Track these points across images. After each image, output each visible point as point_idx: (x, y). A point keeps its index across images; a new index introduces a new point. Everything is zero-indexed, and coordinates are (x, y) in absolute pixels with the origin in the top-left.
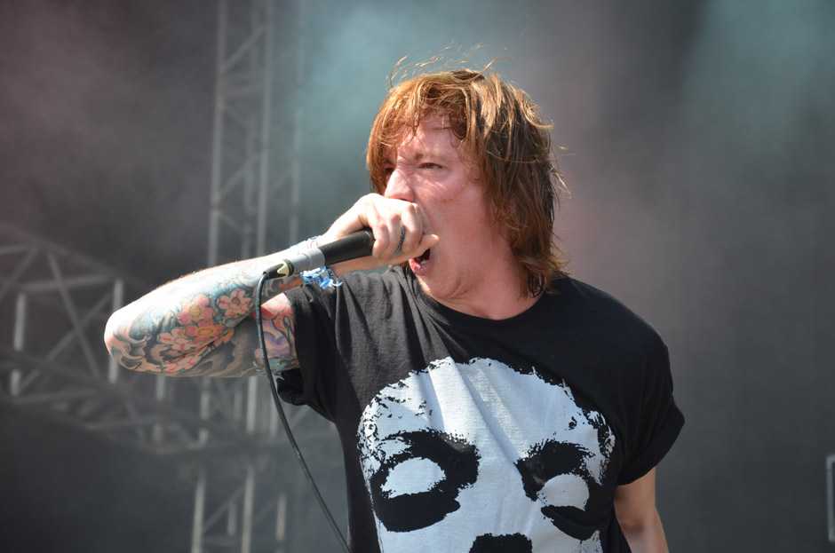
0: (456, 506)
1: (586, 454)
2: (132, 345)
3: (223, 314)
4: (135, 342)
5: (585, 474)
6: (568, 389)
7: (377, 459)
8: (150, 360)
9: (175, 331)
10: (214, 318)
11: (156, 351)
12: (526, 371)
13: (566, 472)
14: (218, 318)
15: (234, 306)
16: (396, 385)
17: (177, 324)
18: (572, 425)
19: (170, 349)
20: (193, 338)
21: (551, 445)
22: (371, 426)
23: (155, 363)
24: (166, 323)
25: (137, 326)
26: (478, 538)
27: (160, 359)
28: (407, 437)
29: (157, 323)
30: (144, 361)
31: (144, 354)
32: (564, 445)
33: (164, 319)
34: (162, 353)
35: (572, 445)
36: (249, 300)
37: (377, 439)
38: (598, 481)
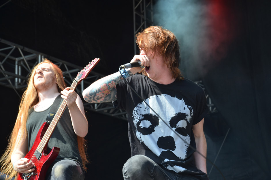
0: (154, 131)
1: (187, 116)
2: (90, 97)
3: (110, 87)
4: (91, 96)
5: (186, 120)
6: (183, 101)
7: (138, 119)
8: (94, 100)
9: (100, 93)
10: (108, 88)
11: (96, 98)
12: (174, 97)
13: (183, 120)
14: (109, 88)
15: (112, 85)
16: (140, 104)
17: (100, 91)
18: (184, 109)
19: (99, 97)
20: (103, 94)
21: (180, 113)
22: (136, 112)
23: (95, 100)
24: (97, 91)
25: (91, 93)
26: (159, 138)
27: (96, 99)
28: (143, 115)
29: (95, 91)
30: (93, 100)
31: (93, 99)
32: (183, 113)
33: (97, 90)
34: (97, 98)
35: (184, 113)
36: (115, 83)
37: (138, 115)
38: (189, 122)
